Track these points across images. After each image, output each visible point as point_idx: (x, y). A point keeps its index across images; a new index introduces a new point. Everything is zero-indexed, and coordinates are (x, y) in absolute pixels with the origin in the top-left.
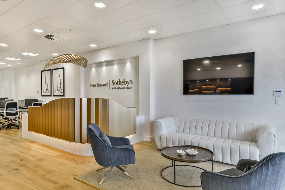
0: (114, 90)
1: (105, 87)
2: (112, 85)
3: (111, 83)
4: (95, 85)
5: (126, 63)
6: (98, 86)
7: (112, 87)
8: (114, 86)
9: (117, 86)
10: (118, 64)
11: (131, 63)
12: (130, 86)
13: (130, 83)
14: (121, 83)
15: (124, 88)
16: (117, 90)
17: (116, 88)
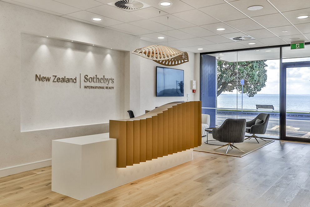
0: (88, 89)
1: (71, 84)
2: (85, 81)
3: (83, 78)
4: (48, 79)
5: (106, 55)
6: (56, 80)
7: (83, 84)
8: (88, 84)
9: (93, 84)
10: (94, 52)
11: (111, 55)
12: (111, 85)
13: (111, 81)
14: (99, 80)
15: (103, 88)
16: (92, 90)
17: (92, 87)
